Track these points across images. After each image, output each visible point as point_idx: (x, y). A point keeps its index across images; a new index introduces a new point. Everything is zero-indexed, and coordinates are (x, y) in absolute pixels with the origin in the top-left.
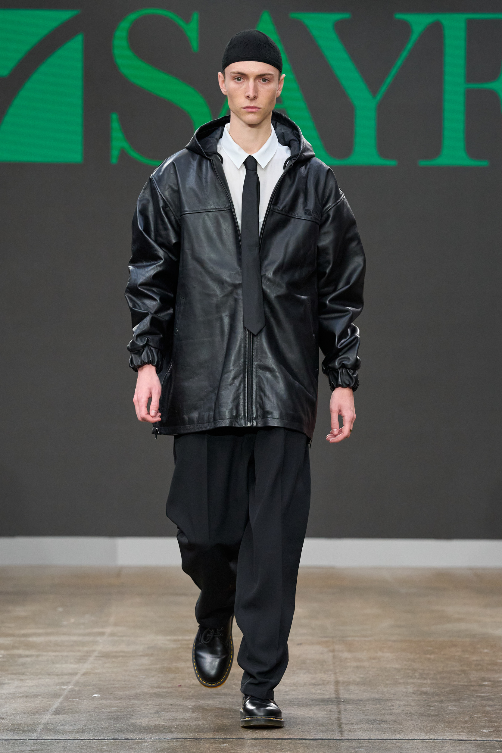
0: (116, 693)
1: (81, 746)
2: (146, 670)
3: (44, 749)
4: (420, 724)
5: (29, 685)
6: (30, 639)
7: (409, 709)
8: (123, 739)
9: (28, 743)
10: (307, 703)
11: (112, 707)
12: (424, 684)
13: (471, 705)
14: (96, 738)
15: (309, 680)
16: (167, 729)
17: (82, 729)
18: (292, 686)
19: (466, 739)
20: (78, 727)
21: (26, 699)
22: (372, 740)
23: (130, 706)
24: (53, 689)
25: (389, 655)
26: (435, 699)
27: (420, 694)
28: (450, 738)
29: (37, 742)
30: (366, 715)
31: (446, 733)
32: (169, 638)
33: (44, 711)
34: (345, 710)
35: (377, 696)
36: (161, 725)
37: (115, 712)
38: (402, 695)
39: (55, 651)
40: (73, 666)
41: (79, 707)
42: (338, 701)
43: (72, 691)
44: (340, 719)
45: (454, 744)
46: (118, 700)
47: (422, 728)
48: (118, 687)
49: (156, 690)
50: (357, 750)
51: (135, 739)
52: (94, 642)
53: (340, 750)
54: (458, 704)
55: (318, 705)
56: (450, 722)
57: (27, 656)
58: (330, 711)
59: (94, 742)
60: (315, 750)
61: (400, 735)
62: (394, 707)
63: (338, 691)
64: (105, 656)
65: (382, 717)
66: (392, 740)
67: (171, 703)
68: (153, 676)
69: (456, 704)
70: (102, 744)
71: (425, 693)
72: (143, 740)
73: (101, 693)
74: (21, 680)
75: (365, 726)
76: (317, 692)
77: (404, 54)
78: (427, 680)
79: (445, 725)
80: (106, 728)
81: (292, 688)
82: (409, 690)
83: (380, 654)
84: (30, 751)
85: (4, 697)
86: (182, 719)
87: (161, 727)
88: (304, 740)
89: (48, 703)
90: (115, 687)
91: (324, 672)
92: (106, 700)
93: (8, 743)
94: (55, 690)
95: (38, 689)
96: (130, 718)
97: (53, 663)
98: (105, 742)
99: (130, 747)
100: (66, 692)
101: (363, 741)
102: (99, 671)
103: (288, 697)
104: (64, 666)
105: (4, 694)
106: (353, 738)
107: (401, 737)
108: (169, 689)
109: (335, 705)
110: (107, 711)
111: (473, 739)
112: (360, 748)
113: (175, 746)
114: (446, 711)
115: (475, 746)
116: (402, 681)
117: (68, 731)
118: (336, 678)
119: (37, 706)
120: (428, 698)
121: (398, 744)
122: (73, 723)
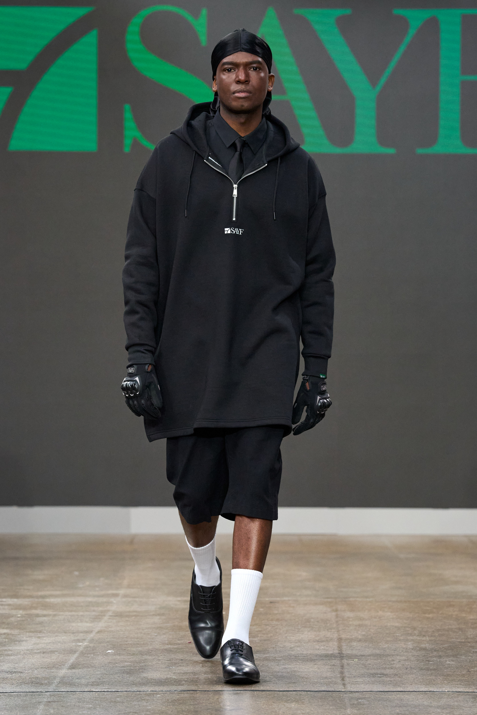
0: (129, 649)
1: (95, 698)
2: (157, 628)
3: (60, 700)
4: (420, 677)
5: (46, 642)
6: (48, 600)
7: (409, 663)
8: (136, 691)
9: (45, 695)
10: (311, 658)
11: (126, 661)
12: (423, 640)
13: (468, 660)
14: (110, 691)
15: (314, 637)
16: (178, 682)
17: (97, 682)
18: (297, 643)
19: (464, 691)
20: (93, 680)
21: (43, 655)
22: (373, 692)
23: (143, 661)
24: (69, 645)
25: (389, 614)
26: (434, 654)
27: (419, 650)
28: (448, 690)
29: (53, 694)
30: (368, 669)
31: (445, 686)
32: (179, 599)
33: (61, 666)
34: (348, 664)
35: (378, 652)
36: (172, 678)
37: (128, 666)
38: (402, 651)
39: (71, 611)
40: (88, 625)
41: (94, 662)
42: (341, 656)
43: (87, 647)
44: (343, 673)
45: (452, 696)
46: (132, 655)
47: (422, 681)
48: (131, 644)
49: (167, 646)
50: (360, 701)
51: (148, 691)
52: (109, 603)
53: (343, 701)
54: (456, 659)
55: (322, 660)
56: (448, 675)
57: (45, 616)
58: (334, 665)
59: (109, 694)
60: (319, 701)
61: (401, 687)
62: (395, 662)
63: (341, 647)
64: (119, 615)
65: (383, 671)
66: (393, 692)
67: (182, 659)
68: (164, 634)
69: (454, 659)
70: (115, 696)
71: (425, 649)
72: (155, 692)
73: (115, 649)
74: (39, 637)
75: (367, 679)
76: (321, 648)
77: (402, 48)
78: (426, 637)
79: (443, 678)
80: (120, 681)
81: (297, 644)
82: (409, 646)
83: (380, 613)
84: (46, 702)
85: (22, 653)
86: (192, 673)
87: (172, 680)
88: (308, 692)
89: (64, 658)
90: (128, 644)
91: (328, 630)
92: (119, 656)
93: (26, 695)
94: (71, 646)
95: (55, 646)
96: (142, 672)
97: (69, 621)
98: (119, 694)
99: (143, 698)
100: (81, 649)
101: (365, 693)
102: (113, 629)
103: (293, 653)
104: (79, 624)
105: (23, 650)
106: (355, 690)
107: (402, 689)
108: (180, 645)
109: (338, 660)
110: (120, 666)
111: (470, 691)
112: (362, 700)
113: (186, 697)
114: (444, 666)
115: (473, 698)
116: (402, 638)
117: (83, 684)
118: (339, 635)
119: (53, 661)
120: (427, 653)
121: (398, 696)
122: (88, 677)
